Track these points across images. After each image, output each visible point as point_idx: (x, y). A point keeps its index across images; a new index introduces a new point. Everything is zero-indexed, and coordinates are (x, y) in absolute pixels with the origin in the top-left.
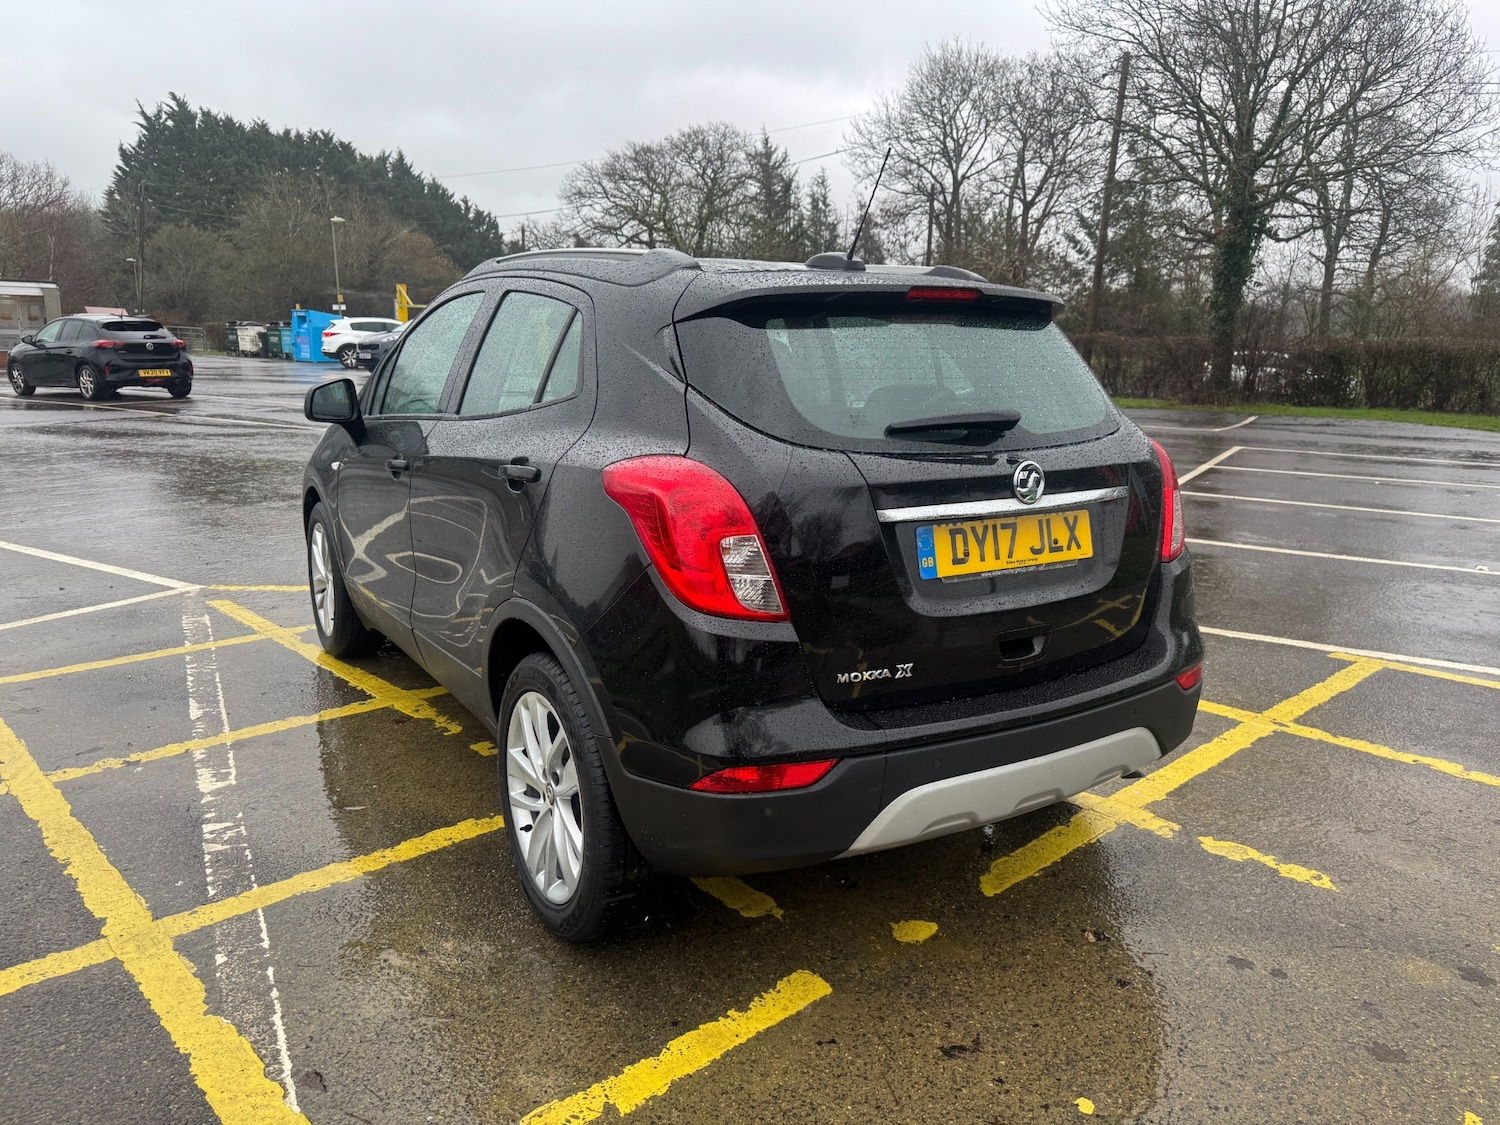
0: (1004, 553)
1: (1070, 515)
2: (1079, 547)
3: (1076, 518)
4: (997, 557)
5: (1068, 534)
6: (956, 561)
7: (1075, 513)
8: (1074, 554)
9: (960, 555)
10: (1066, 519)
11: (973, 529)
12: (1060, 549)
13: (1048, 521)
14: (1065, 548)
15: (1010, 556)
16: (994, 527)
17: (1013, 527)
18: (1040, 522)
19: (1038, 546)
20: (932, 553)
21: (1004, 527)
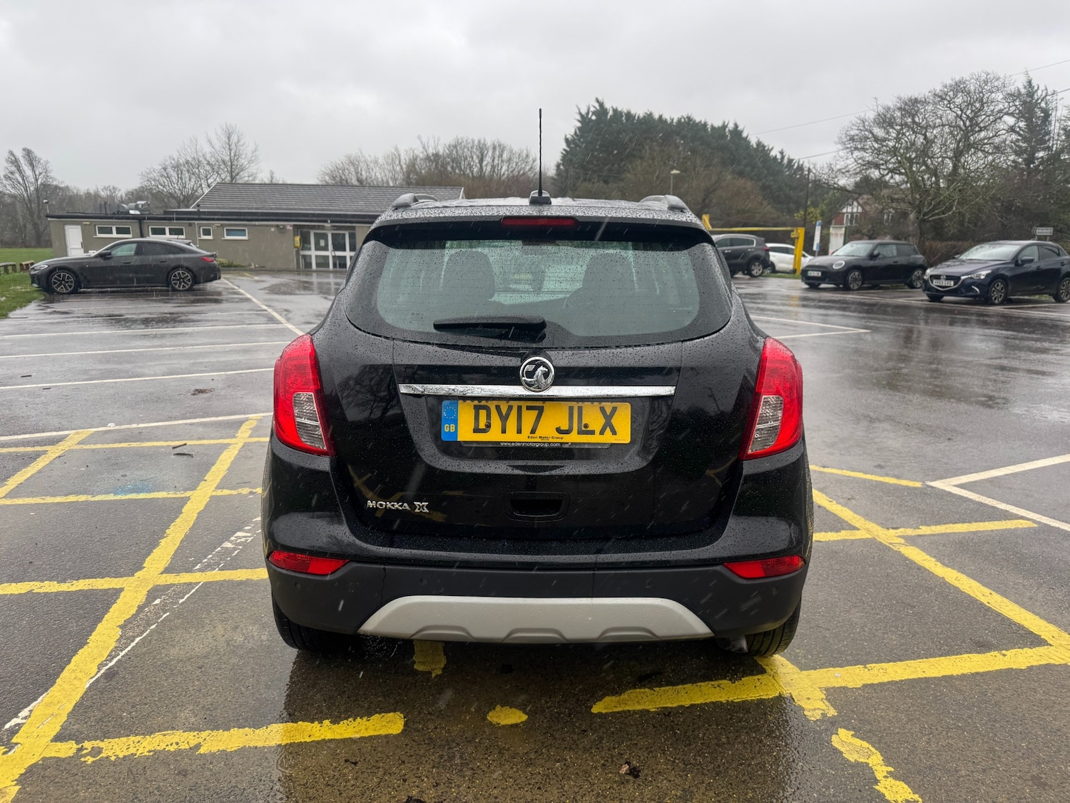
0: (527, 427)
1: (608, 406)
2: (614, 433)
3: (614, 409)
4: (519, 431)
5: (602, 421)
6: (477, 430)
7: (615, 404)
8: (608, 438)
9: (482, 426)
10: (602, 410)
11: (498, 408)
12: (592, 433)
13: (580, 409)
14: (597, 432)
15: (533, 431)
16: (520, 408)
17: (541, 410)
18: (571, 409)
19: (565, 427)
20: (455, 422)
21: (529, 408)
